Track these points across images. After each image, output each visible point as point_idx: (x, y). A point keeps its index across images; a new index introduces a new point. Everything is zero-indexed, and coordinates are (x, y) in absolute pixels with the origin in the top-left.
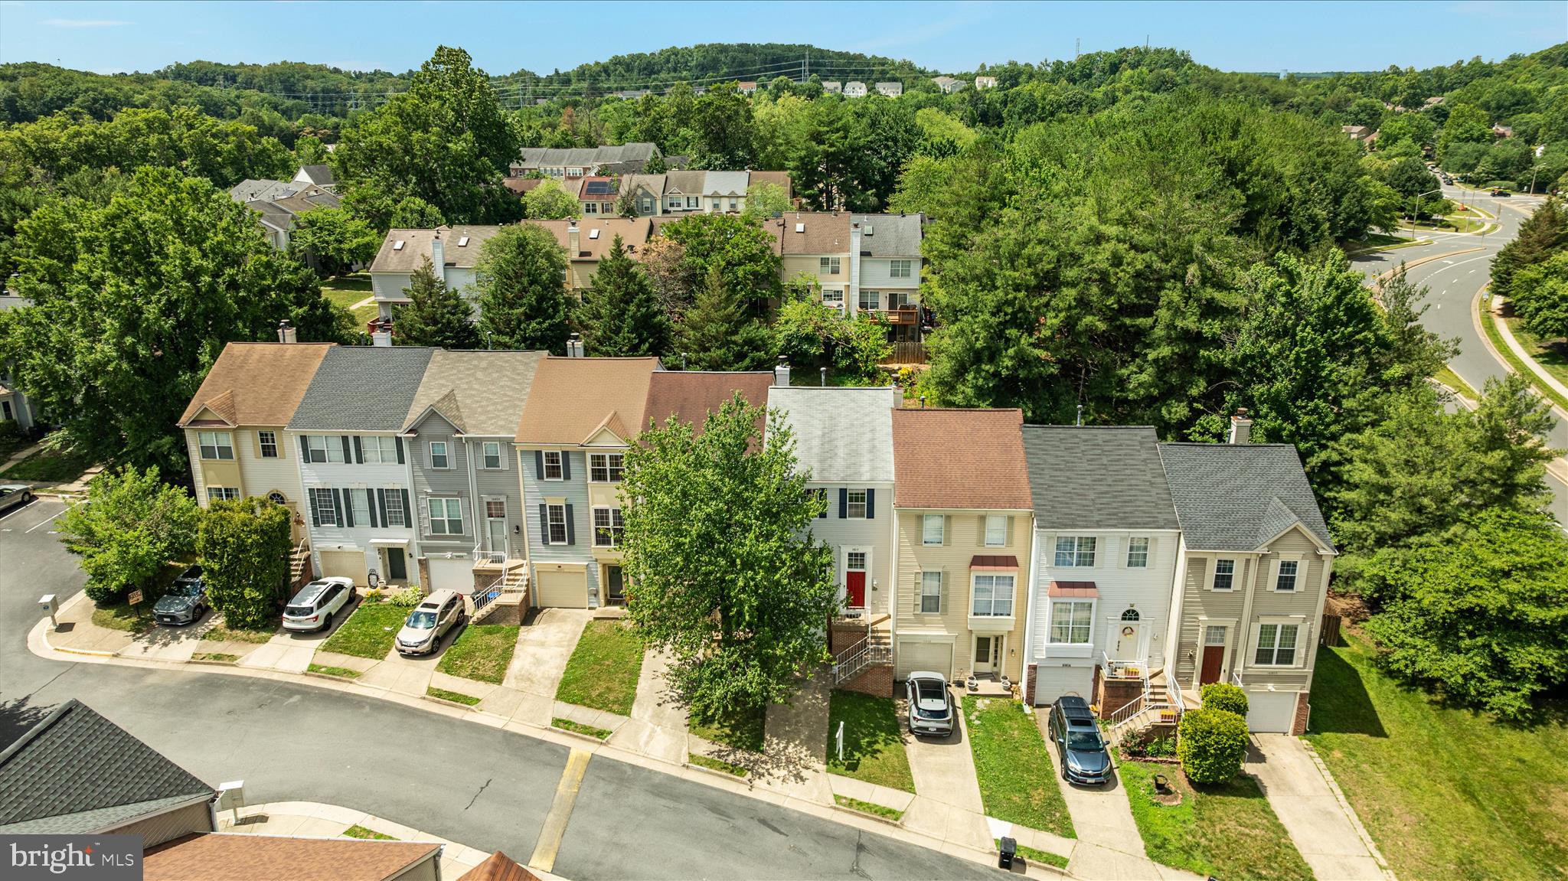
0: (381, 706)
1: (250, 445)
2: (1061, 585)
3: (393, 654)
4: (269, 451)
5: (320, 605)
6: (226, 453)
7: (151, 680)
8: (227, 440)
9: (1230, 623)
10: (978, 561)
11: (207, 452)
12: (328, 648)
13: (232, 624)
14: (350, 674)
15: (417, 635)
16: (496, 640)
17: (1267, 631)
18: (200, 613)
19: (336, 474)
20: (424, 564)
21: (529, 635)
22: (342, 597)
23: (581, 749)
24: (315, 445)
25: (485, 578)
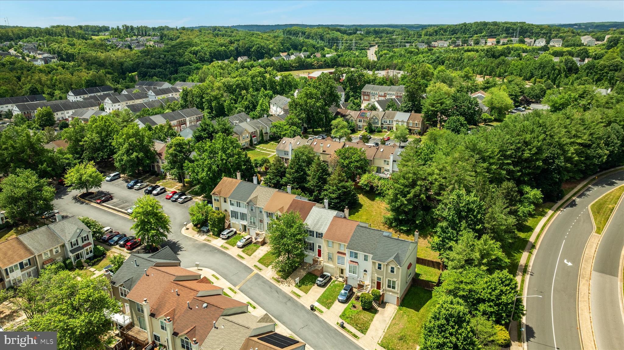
0: (229, 256)
1: (222, 200)
2: (351, 261)
3: (236, 247)
4: (225, 202)
5: (227, 234)
6: (218, 201)
7: (197, 242)
8: (218, 198)
9: (381, 277)
10: (339, 252)
11: (215, 200)
12: (226, 243)
13: (213, 235)
14: (227, 248)
15: (240, 244)
16: (255, 248)
17: (389, 281)
18: (208, 231)
19: (235, 208)
20: (249, 229)
21: (262, 248)
22: (232, 233)
23: (256, 271)
24: (232, 202)
25: (257, 235)
